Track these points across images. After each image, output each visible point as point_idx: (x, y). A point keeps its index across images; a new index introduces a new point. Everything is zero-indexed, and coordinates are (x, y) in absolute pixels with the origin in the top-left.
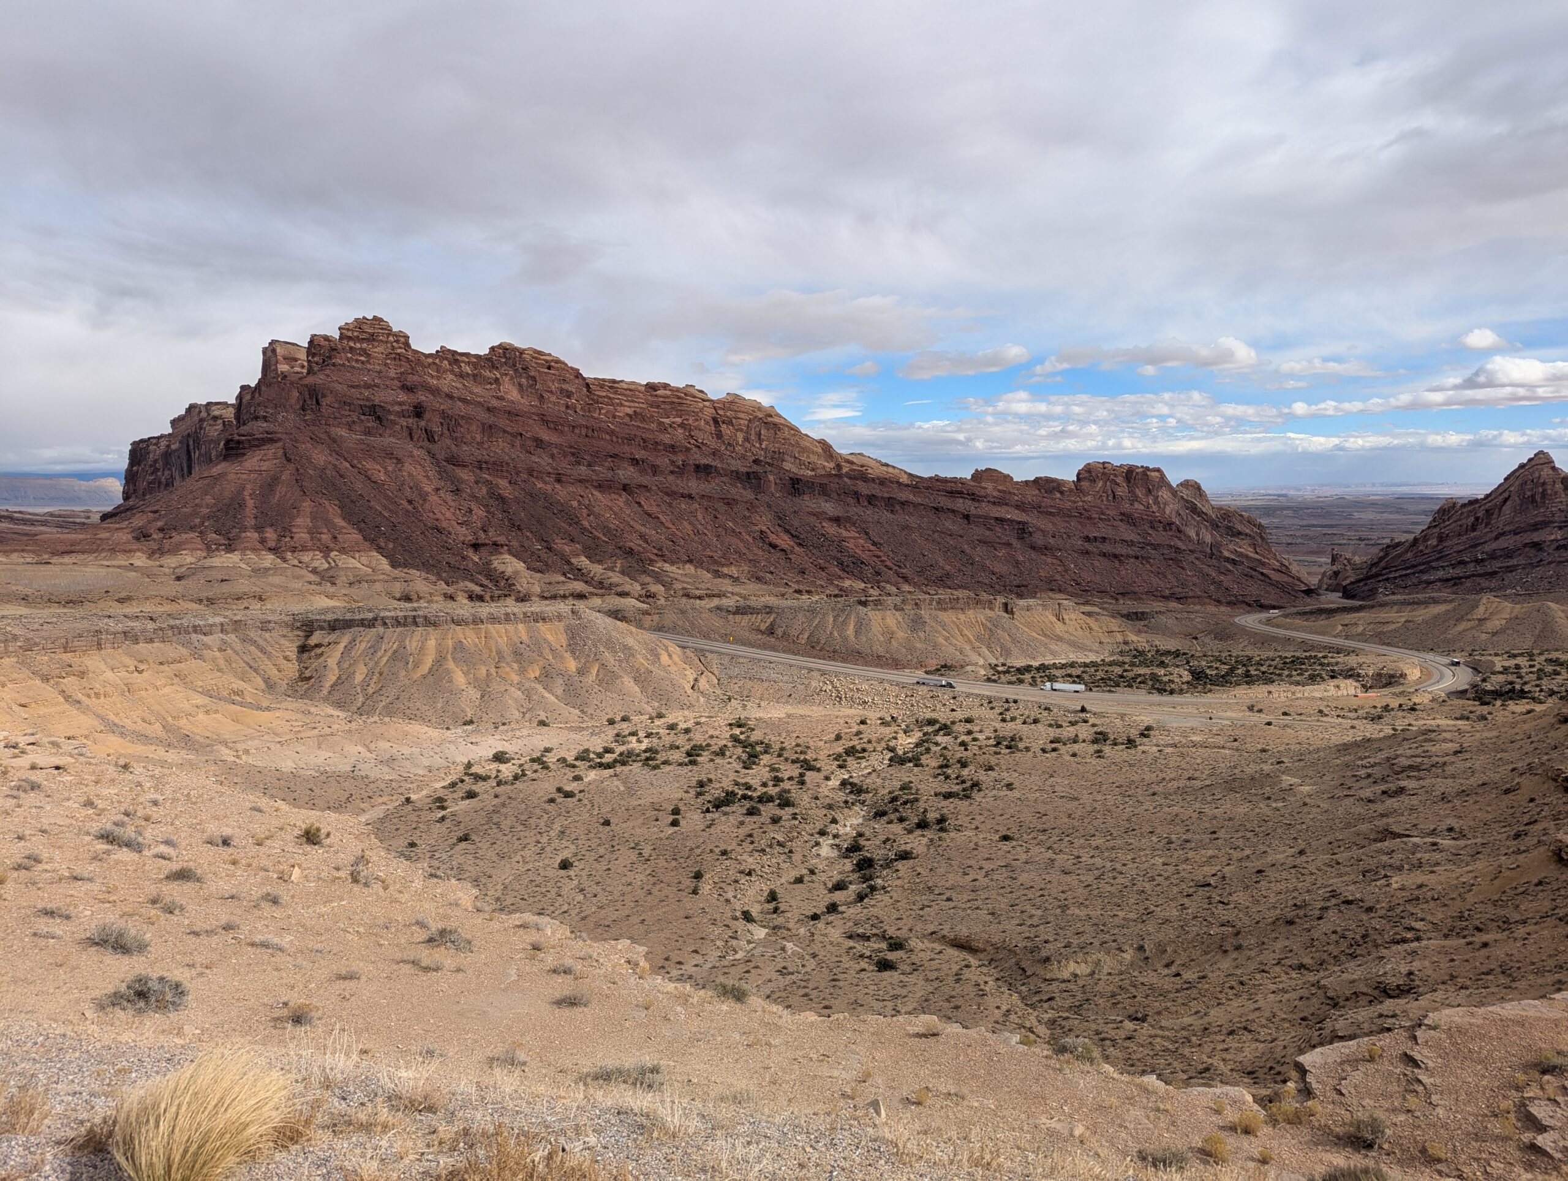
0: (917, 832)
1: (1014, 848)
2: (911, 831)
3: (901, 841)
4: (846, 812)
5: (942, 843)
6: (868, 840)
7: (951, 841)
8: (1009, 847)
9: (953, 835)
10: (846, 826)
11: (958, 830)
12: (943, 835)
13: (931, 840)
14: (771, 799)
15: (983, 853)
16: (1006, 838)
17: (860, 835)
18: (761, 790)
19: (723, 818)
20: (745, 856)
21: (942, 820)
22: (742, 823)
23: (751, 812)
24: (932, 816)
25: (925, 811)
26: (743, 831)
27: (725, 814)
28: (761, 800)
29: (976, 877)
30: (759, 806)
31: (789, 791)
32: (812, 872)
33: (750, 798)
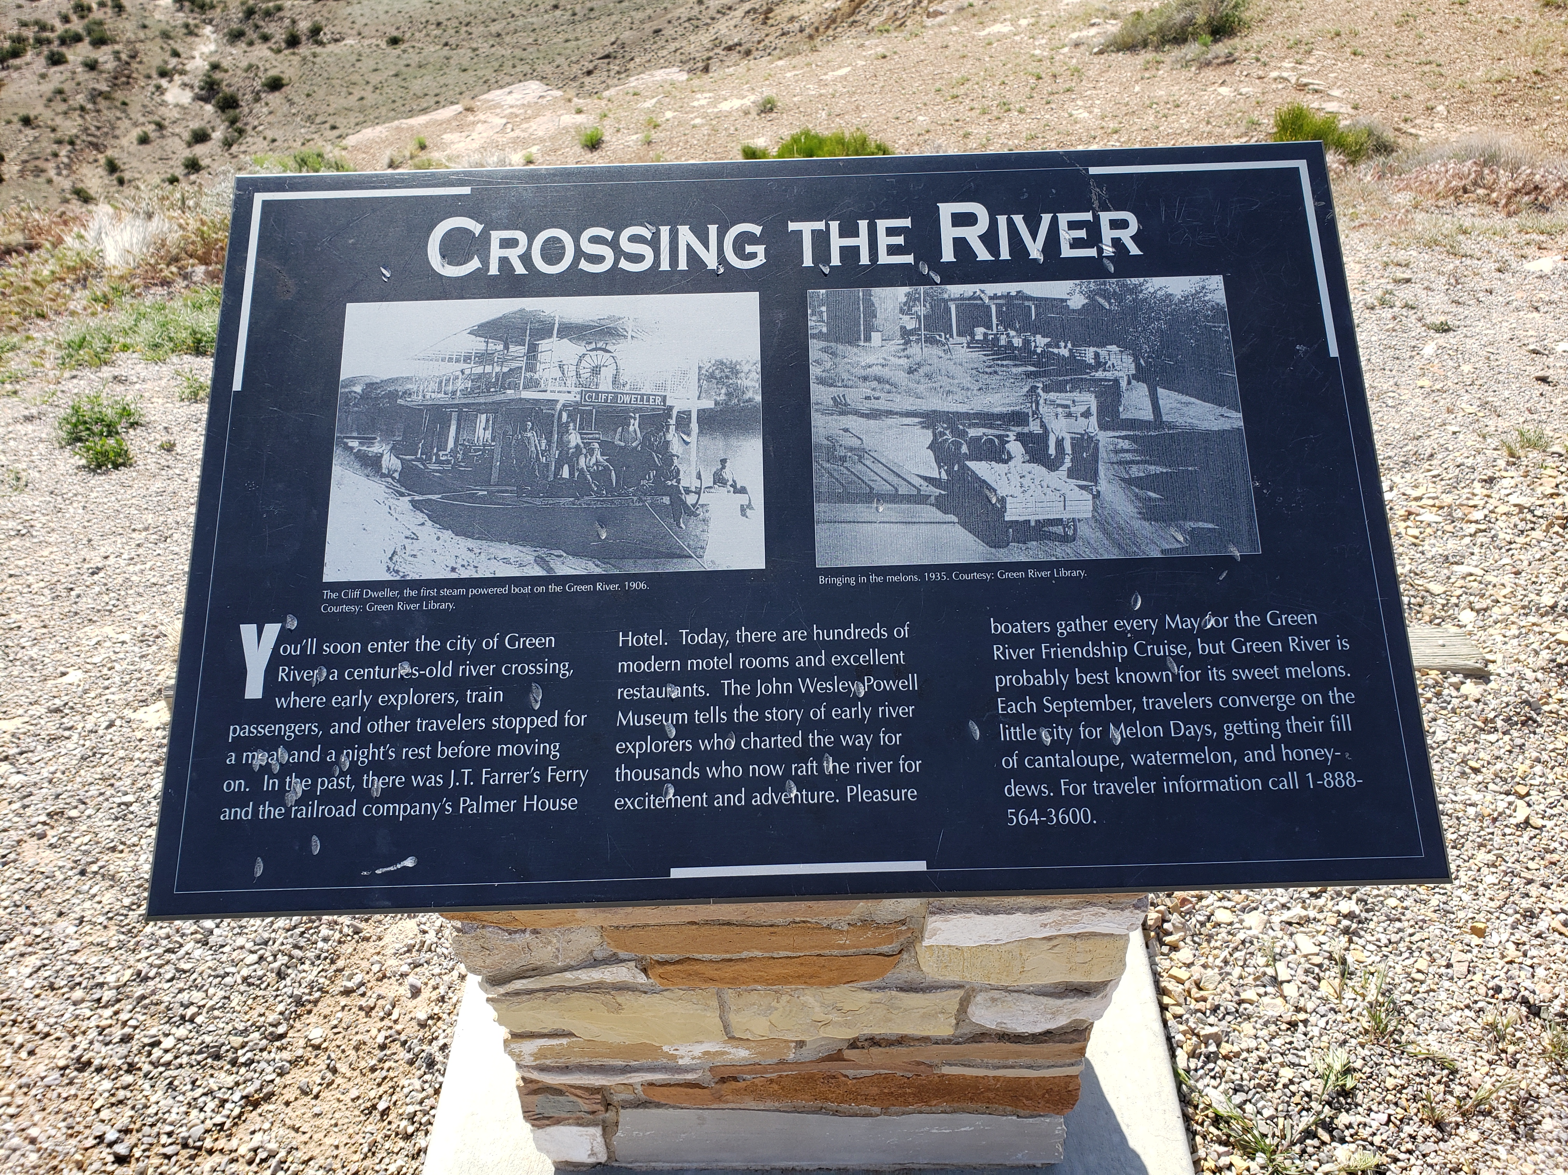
0: (287, 52)
1: (404, 51)
2: (279, 51)
3: (268, 66)
4: (190, 39)
5: (318, 60)
6: (226, 71)
7: (329, 56)
8: (398, 51)
9: (331, 47)
10: (193, 58)
11: (336, 41)
12: (318, 49)
13: (304, 59)
14: (78, 38)
15: (368, 64)
16: (394, 41)
17: (215, 67)
18: (60, 28)
19: (15, 75)
20: (59, 120)
21: (315, 31)
22: (43, 76)
23: (56, 60)
24: (304, 26)
25: (294, 22)
26: (47, 88)
27: (18, 68)
28: (63, 41)
29: (363, 93)
30: (64, 50)
31: (100, 23)
32: (160, 126)
33: (49, 42)
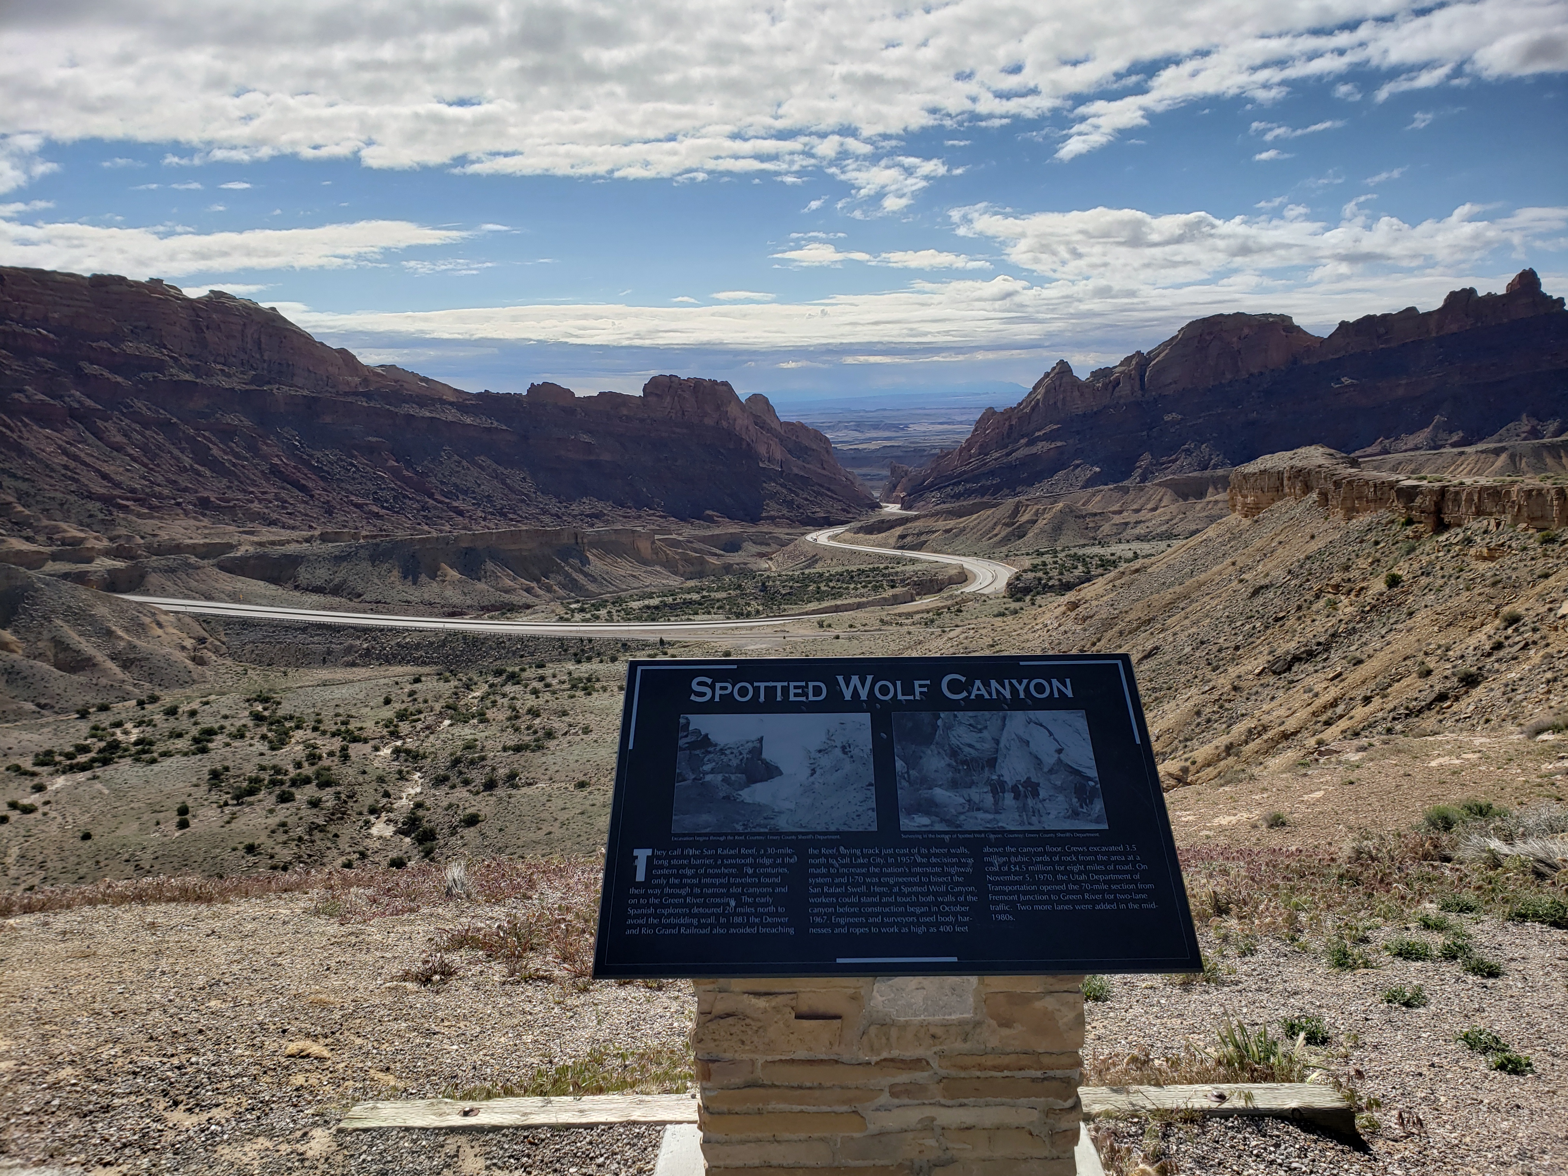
0: (485, 794)
1: (590, 793)
2: (478, 793)
3: (467, 805)
4: (400, 783)
5: (512, 800)
6: (428, 809)
7: (523, 797)
8: (585, 793)
9: (524, 790)
10: (401, 798)
11: (531, 784)
12: (514, 792)
13: (501, 799)
14: (307, 781)
15: (557, 803)
16: (582, 785)
17: (419, 805)
18: (293, 772)
19: (247, 810)
20: (278, 848)
21: (512, 777)
22: (271, 811)
23: (286, 798)
24: (502, 772)
25: (494, 769)
26: (273, 821)
27: (251, 804)
28: (294, 783)
29: (550, 829)
30: (293, 790)
31: (329, 769)
32: (363, 855)
33: (282, 783)
